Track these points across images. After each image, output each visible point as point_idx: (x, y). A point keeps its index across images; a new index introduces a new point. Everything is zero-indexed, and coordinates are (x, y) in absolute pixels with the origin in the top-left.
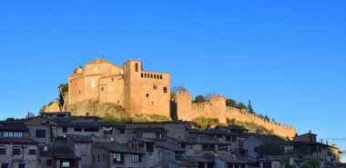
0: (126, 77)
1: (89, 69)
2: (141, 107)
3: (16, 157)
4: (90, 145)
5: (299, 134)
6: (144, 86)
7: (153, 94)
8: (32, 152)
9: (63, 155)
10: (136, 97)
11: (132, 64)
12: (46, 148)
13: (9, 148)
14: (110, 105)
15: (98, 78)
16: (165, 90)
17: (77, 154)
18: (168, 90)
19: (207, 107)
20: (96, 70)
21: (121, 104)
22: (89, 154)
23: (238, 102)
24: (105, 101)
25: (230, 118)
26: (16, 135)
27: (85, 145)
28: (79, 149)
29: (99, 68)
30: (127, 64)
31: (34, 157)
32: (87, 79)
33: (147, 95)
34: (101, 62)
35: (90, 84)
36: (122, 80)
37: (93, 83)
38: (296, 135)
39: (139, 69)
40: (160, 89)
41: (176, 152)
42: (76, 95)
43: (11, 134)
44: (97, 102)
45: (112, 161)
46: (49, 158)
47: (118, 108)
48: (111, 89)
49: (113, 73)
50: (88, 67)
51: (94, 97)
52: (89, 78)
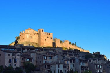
0: (39, 34)
1: (27, 31)
2: (44, 43)
3: (13, 57)
4: (35, 54)
5: (95, 52)
6: (45, 37)
7: (47, 39)
8: (18, 55)
9: (27, 57)
10: (42, 40)
11: (41, 30)
12: (21, 54)
13: (11, 54)
14: (34, 43)
15: (29, 34)
16: (51, 38)
17: (32, 56)
18: (52, 38)
19: (64, 44)
20: (29, 32)
21: (37, 42)
22: (35, 56)
23: (72, 43)
24: (32, 42)
25: (71, 47)
26: (12, 50)
27: (34, 54)
28: (32, 55)
29: (30, 31)
30: (39, 30)
31: (19, 57)
32: (26, 35)
33: (46, 40)
34: (30, 29)
35: (27, 36)
36: (38, 35)
37: (28, 36)
38: (94, 52)
39: (43, 32)
40: (50, 38)
41: (63, 56)
42: (22, 40)
43: (11, 50)
44: (29, 42)
45: (43, 59)
46: (23, 58)
47: (36, 44)
48: (34, 38)
49: (34, 33)
50: (26, 31)
51: (28, 40)
52: (27, 34)
